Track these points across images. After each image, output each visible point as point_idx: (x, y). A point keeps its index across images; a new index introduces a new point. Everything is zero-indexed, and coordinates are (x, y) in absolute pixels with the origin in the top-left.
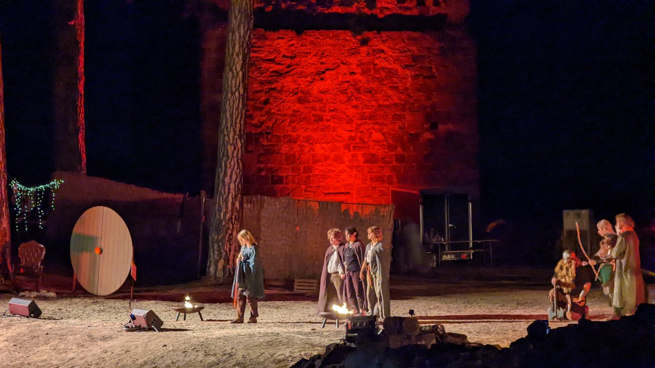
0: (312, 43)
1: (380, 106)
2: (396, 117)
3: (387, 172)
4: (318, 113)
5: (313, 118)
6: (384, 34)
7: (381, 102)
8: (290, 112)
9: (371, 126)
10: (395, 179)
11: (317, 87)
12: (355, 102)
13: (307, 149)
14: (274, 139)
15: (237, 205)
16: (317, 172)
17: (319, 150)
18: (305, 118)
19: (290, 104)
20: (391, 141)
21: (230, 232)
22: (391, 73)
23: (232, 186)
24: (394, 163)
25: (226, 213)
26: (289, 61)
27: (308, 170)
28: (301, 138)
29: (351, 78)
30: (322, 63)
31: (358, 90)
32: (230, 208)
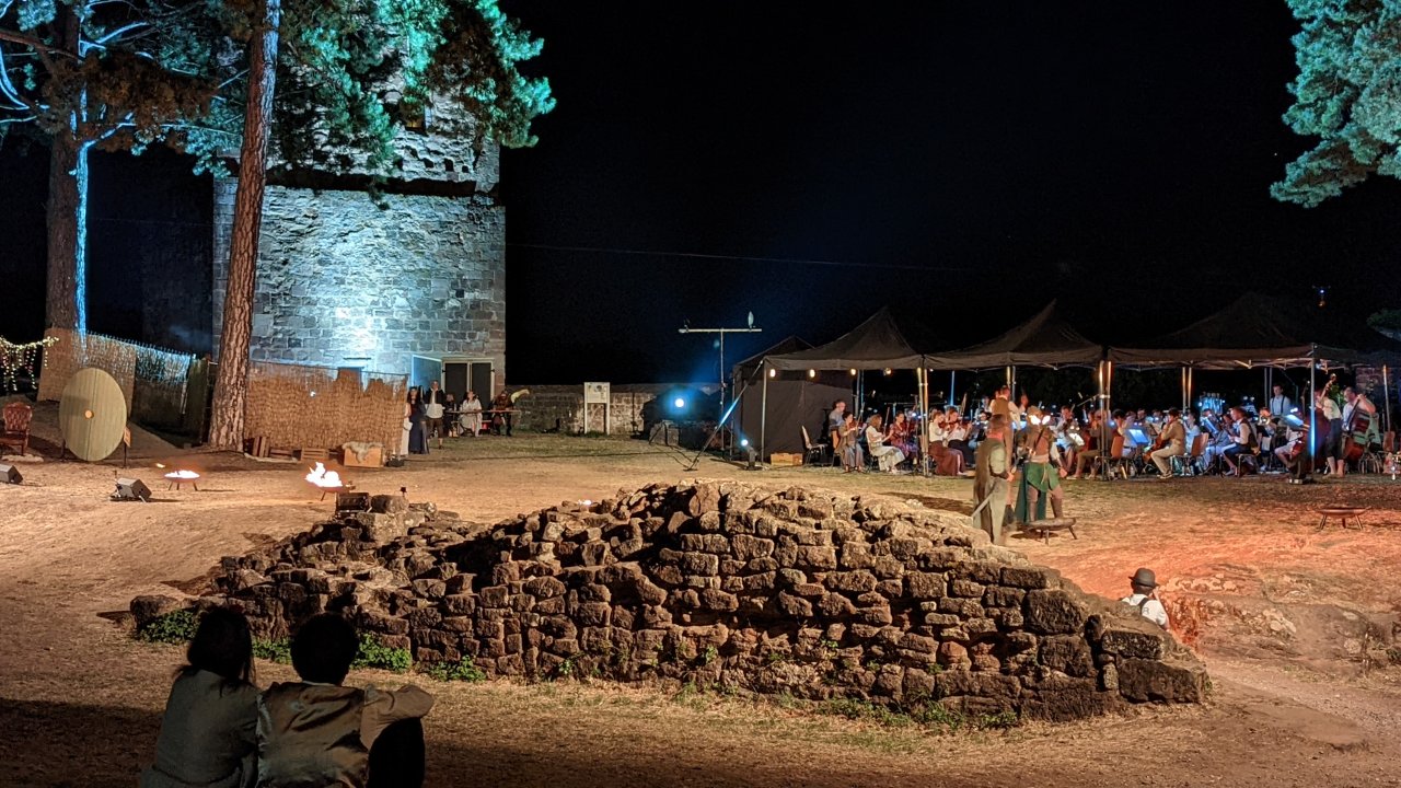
0: (334, 204)
1: (405, 271)
2: (422, 283)
3: (411, 339)
4: (340, 275)
5: (335, 281)
6: (411, 198)
7: (406, 267)
8: (311, 274)
9: (395, 291)
10: (418, 346)
11: (340, 248)
12: (379, 266)
13: (327, 312)
14: (292, 301)
15: (243, 369)
16: (336, 337)
17: (339, 313)
18: (325, 281)
19: (311, 265)
20: (415, 307)
21: (234, 397)
22: (417, 238)
23: (238, 351)
24: (418, 330)
25: (231, 378)
26: (310, 221)
27: (327, 334)
28: (321, 301)
29: (375, 241)
30: (345, 225)
31: (382, 254)
32: (235, 373)
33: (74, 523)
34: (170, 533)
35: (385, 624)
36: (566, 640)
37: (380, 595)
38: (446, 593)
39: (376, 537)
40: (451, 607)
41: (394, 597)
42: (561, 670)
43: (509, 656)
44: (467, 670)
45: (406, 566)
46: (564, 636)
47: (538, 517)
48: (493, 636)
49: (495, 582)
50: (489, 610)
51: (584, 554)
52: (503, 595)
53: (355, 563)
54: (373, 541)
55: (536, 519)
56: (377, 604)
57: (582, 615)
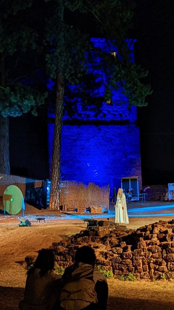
2: (114, 154)
3: (111, 172)
4: (88, 153)
6: (109, 126)
7: (108, 149)
8: (79, 153)
9: (105, 157)
10: (113, 174)
11: (87, 144)
12: (100, 149)
13: (84, 165)
14: (73, 162)
16: (88, 172)
18: (83, 154)
19: (79, 150)
20: (112, 162)
22: (111, 139)
24: (113, 169)
27: (85, 172)
28: (82, 161)
29: (98, 141)
30: (89, 136)
31: (101, 145)
33: (8, 234)
34: (37, 236)
35: (104, 262)
36: (162, 266)
37: (102, 253)
38: (123, 252)
39: (100, 234)
40: (124, 256)
41: (106, 254)
42: (161, 277)
43: (144, 272)
44: (131, 277)
45: (110, 243)
46: (162, 265)
47: (151, 226)
48: (138, 266)
49: (138, 248)
50: (137, 257)
51: (167, 238)
52: (141, 252)
53: (94, 243)
54: (99, 236)
55: (150, 226)
56: (101, 256)
57: (167, 258)
